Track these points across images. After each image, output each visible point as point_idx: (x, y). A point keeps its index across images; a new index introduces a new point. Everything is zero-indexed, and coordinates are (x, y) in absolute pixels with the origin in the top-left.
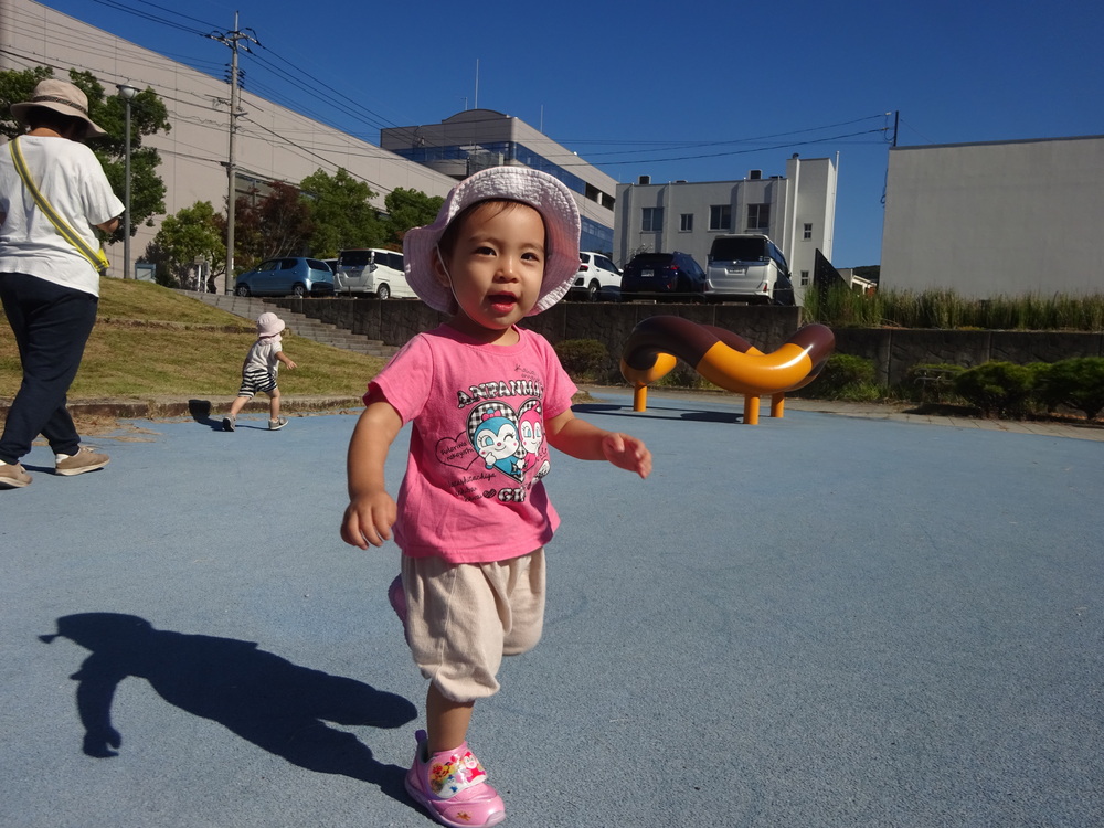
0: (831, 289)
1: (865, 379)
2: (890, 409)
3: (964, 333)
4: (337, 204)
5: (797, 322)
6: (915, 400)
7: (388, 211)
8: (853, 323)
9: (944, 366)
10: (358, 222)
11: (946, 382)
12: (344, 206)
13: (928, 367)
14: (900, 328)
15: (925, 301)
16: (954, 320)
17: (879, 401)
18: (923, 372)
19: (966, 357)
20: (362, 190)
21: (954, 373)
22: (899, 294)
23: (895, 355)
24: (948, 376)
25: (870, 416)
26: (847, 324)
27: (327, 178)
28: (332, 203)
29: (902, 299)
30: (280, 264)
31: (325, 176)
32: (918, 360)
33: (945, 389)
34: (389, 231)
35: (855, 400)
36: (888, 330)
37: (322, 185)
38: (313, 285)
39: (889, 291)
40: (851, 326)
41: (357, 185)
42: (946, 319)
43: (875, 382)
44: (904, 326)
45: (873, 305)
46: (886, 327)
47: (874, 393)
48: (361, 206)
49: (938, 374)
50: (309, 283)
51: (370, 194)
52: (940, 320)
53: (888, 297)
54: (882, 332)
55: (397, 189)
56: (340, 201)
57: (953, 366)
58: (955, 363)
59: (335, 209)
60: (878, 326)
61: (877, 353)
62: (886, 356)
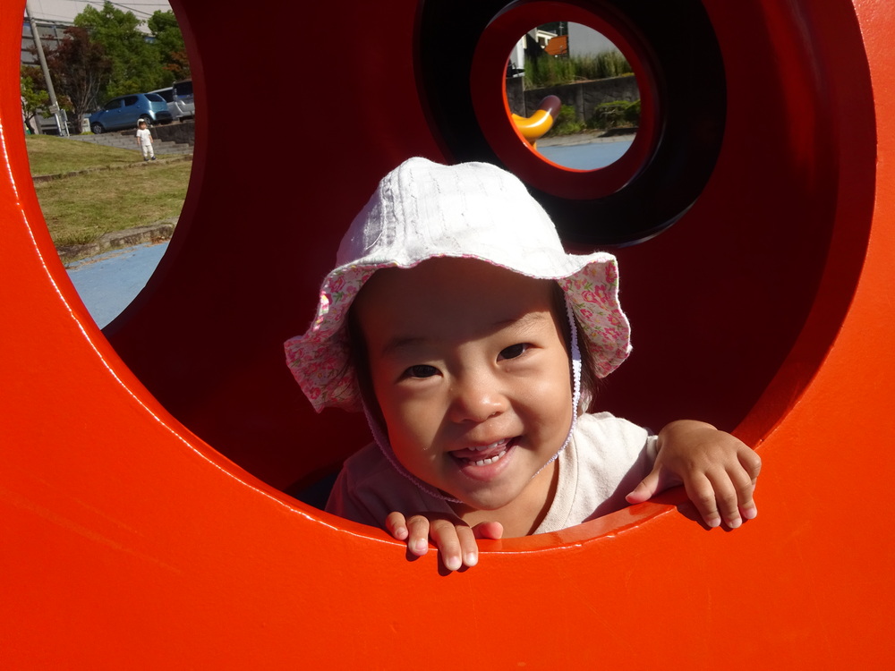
0: (539, 61)
1: (570, 119)
2: (589, 136)
3: (624, 79)
4: (112, 35)
5: (521, 88)
6: (602, 128)
7: (153, 34)
8: (557, 83)
9: (616, 103)
10: (134, 49)
11: (618, 113)
12: (120, 37)
13: (606, 105)
14: (586, 81)
15: (600, 60)
16: (619, 70)
17: (581, 132)
18: (604, 108)
19: (628, 94)
20: (130, 19)
21: (622, 106)
22: (583, 57)
23: (586, 100)
24: (620, 109)
25: (581, 143)
26: (554, 83)
27: (97, 13)
28: (108, 36)
29: (585, 60)
30: (123, 102)
31: (94, 12)
32: (600, 101)
33: (618, 118)
34: (162, 53)
35: (566, 134)
36: (580, 84)
37: (94, 20)
38: (157, 115)
39: (576, 56)
40: (557, 85)
41: (124, 16)
42: (613, 70)
43: (576, 121)
44: (589, 79)
45: (568, 68)
46: (579, 82)
47: (577, 127)
48: (134, 34)
49: (613, 108)
50: (152, 114)
51: (138, 22)
52: (611, 71)
53: (576, 61)
54: (576, 87)
55: (156, 13)
56: (115, 33)
57: (621, 102)
58: (622, 99)
59: (112, 40)
60: (573, 82)
61: (575, 100)
62: (581, 101)
